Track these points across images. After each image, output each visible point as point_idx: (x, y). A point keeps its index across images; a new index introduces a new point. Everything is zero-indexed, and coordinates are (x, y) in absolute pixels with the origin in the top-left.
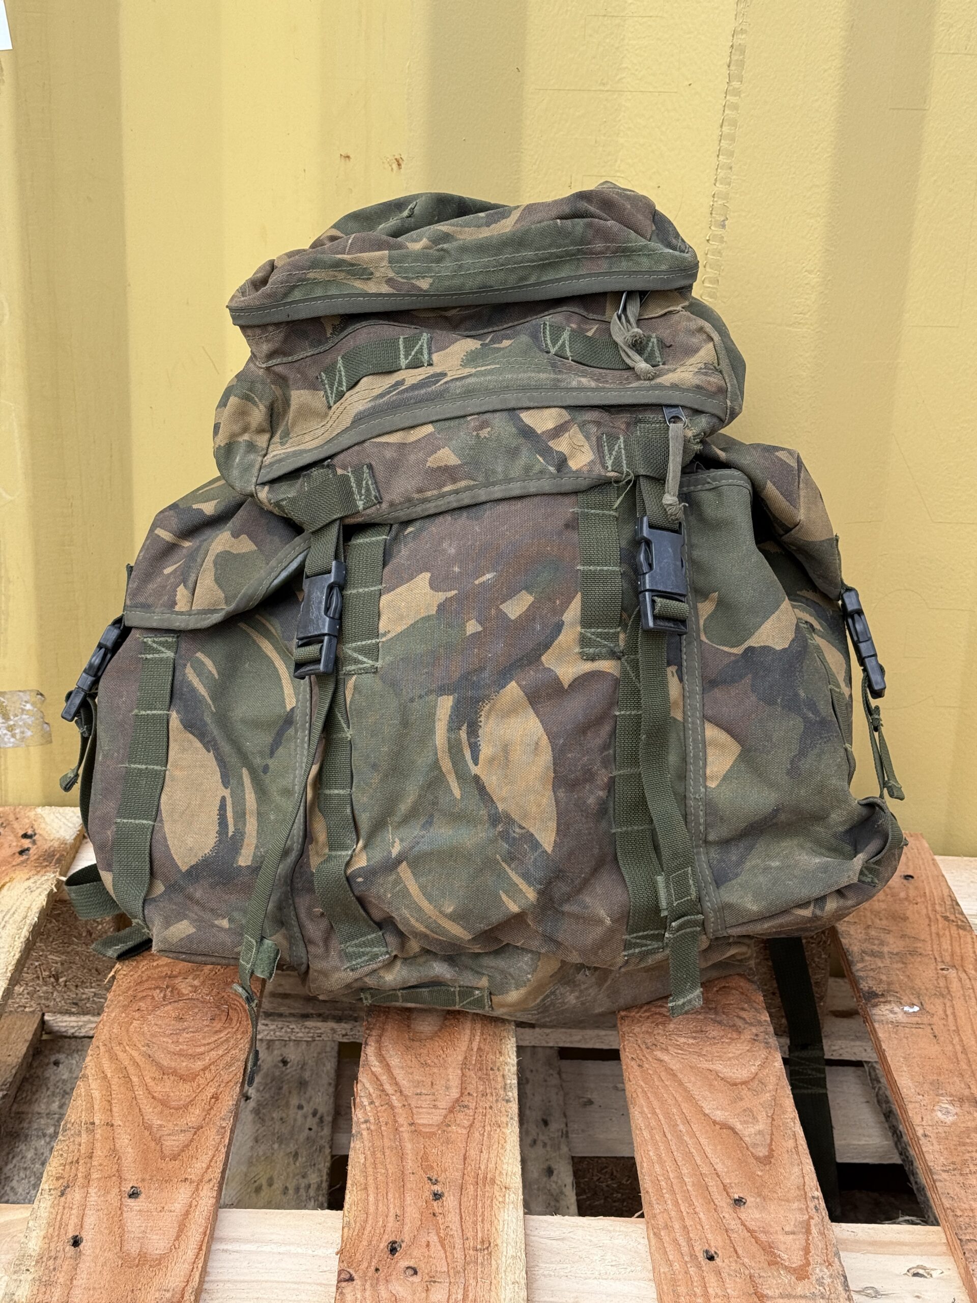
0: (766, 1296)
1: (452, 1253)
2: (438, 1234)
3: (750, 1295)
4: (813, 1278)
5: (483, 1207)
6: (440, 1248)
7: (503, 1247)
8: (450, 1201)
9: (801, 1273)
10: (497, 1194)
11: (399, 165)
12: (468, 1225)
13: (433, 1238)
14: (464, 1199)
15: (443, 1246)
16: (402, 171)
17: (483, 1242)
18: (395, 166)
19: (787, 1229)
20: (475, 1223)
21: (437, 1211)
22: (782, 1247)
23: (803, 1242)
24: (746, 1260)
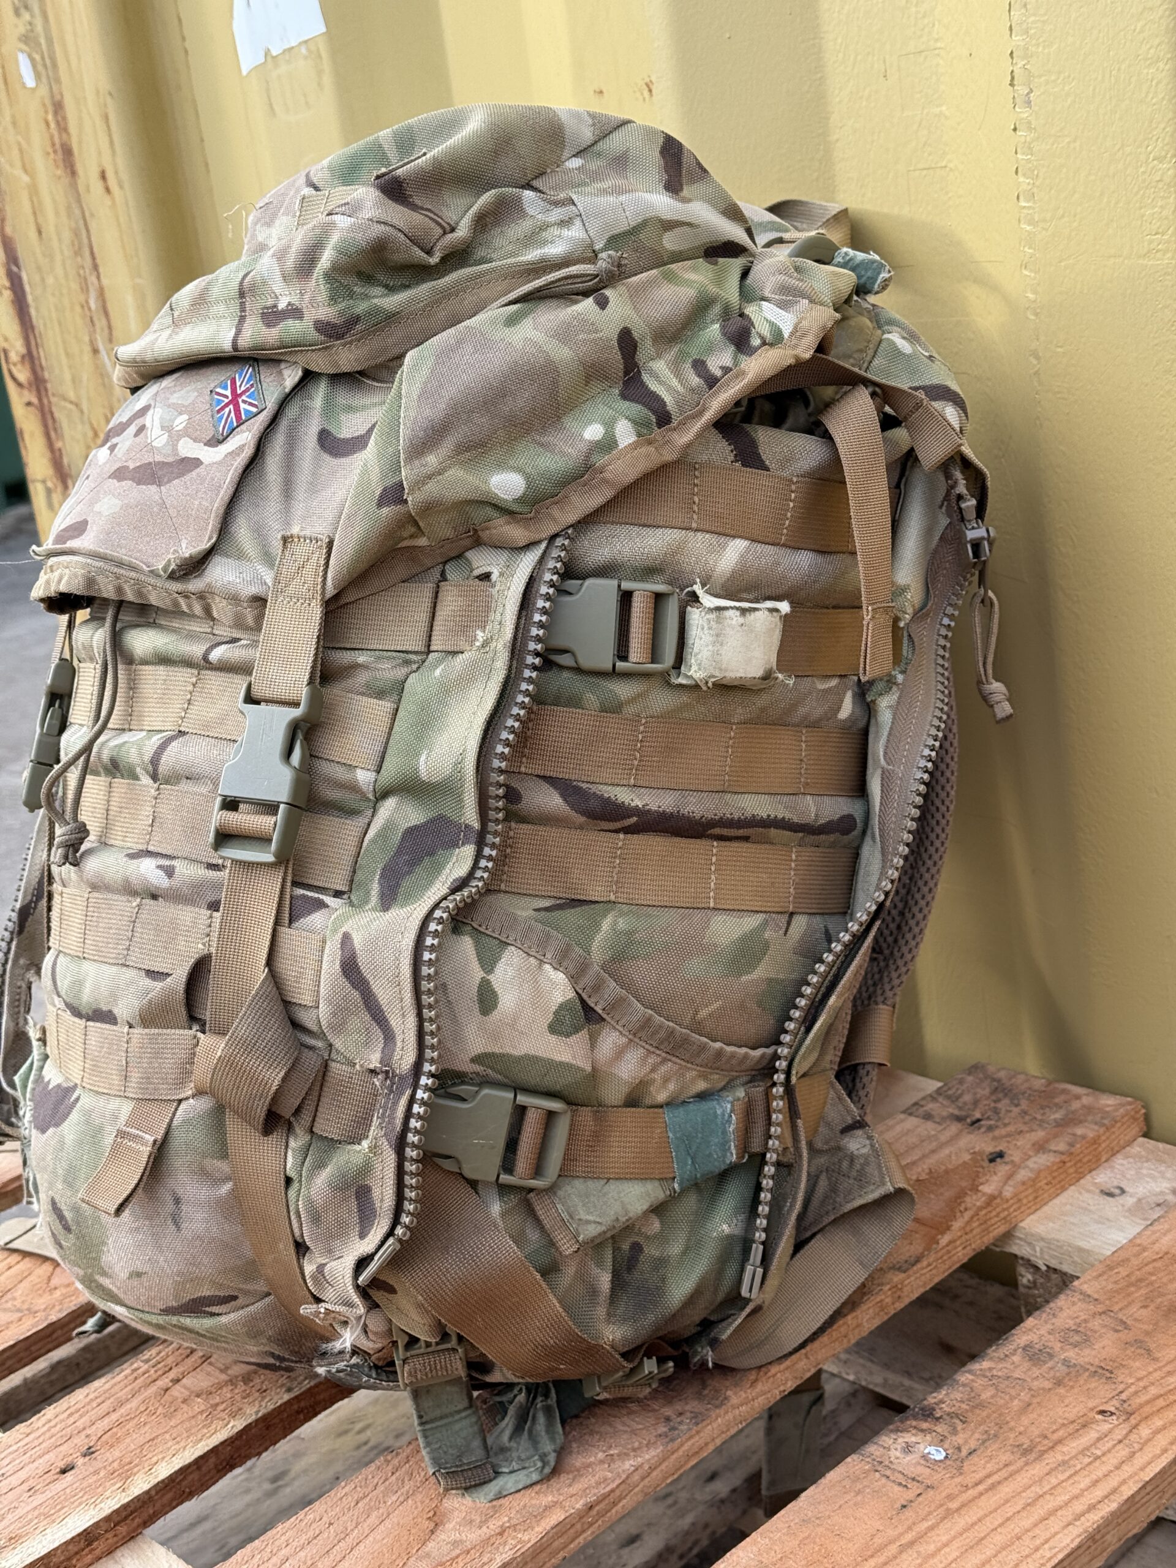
5: (75, 1501)
8: (65, 1481)
10: (108, 1492)
11: (650, 91)
12: (30, 1516)
14: (77, 1485)
16: (654, 98)
18: (646, 93)
20: (39, 1516)
21: (41, 1485)
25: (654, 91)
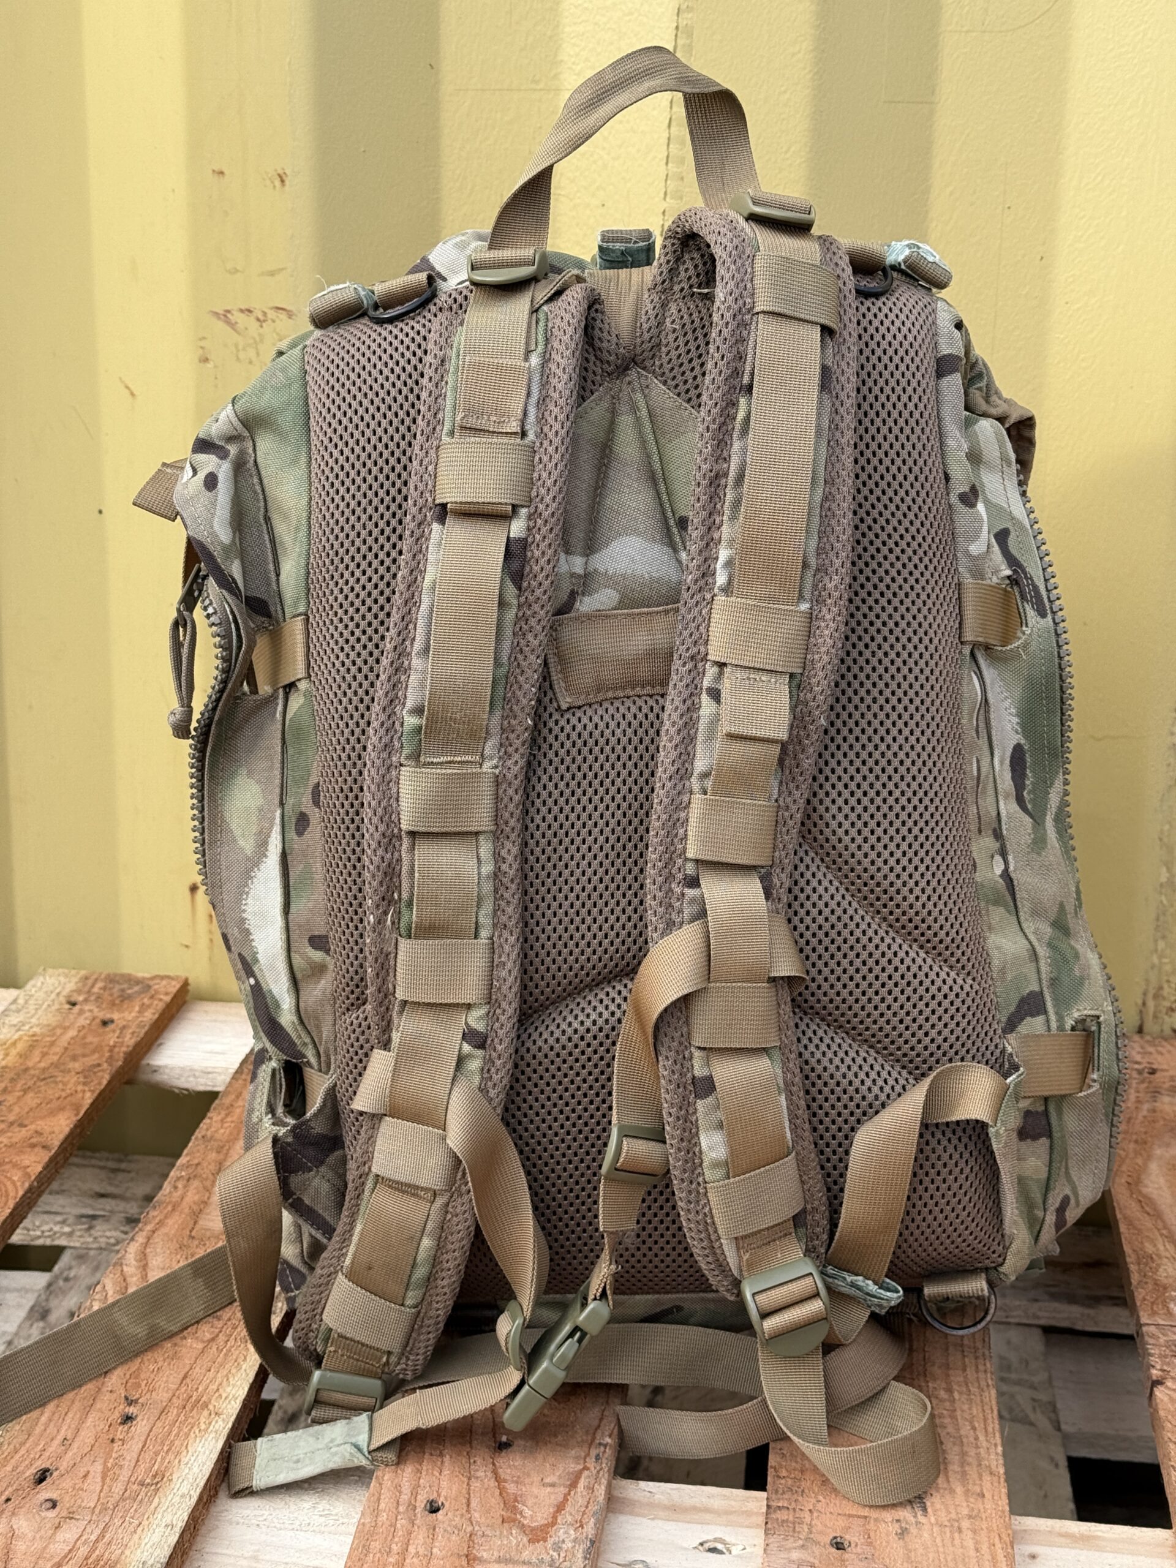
0: (480, 1560)
1: (110, 1487)
2: (105, 1462)
3: (459, 1556)
4: (550, 1541)
5: (177, 1435)
6: (99, 1479)
7: (176, 1483)
8: (140, 1427)
9: (538, 1535)
10: (202, 1420)
11: (283, 181)
12: (147, 1456)
13: (98, 1467)
14: (159, 1424)
15: (103, 1479)
16: (287, 188)
17: (155, 1476)
18: (277, 183)
19: (547, 1481)
20: (157, 1454)
21: (119, 1436)
22: (530, 1502)
23: (561, 1498)
24: (476, 1515)
25: (287, 182)
